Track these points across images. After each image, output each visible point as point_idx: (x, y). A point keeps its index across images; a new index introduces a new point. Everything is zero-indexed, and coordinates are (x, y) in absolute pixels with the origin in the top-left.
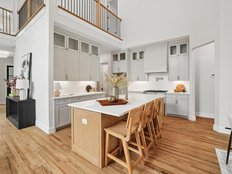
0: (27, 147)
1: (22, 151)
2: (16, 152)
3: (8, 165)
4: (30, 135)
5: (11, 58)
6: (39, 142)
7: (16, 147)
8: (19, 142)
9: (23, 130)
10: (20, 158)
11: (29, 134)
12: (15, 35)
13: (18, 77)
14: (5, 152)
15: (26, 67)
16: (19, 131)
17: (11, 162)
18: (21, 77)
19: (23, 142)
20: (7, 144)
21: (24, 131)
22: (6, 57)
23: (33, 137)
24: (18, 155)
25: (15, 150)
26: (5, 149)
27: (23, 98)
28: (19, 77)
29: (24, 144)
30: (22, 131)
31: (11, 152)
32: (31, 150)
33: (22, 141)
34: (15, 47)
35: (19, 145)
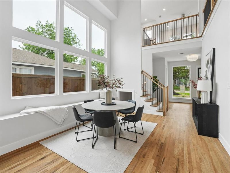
0: (199, 162)
1: (193, 163)
2: (187, 159)
3: (176, 168)
4: (208, 149)
5: (199, 60)
6: (216, 167)
7: (189, 154)
8: (194, 149)
9: (203, 137)
10: (188, 170)
11: (207, 145)
12: (201, 36)
13: (202, 78)
14: (179, 153)
15: (209, 67)
16: (198, 136)
17: (179, 167)
18: (205, 78)
19: (197, 152)
20: (183, 145)
21: (203, 139)
22: (195, 60)
23: (211, 153)
24: (188, 164)
25: (187, 157)
26: (180, 149)
27: (205, 102)
28: (204, 78)
29: (197, 155)
30: (201, 138)
31: (183, 156)
32: (202, 169)
33: (197, 150)
34: (201, 48)
35: (192, 153)
